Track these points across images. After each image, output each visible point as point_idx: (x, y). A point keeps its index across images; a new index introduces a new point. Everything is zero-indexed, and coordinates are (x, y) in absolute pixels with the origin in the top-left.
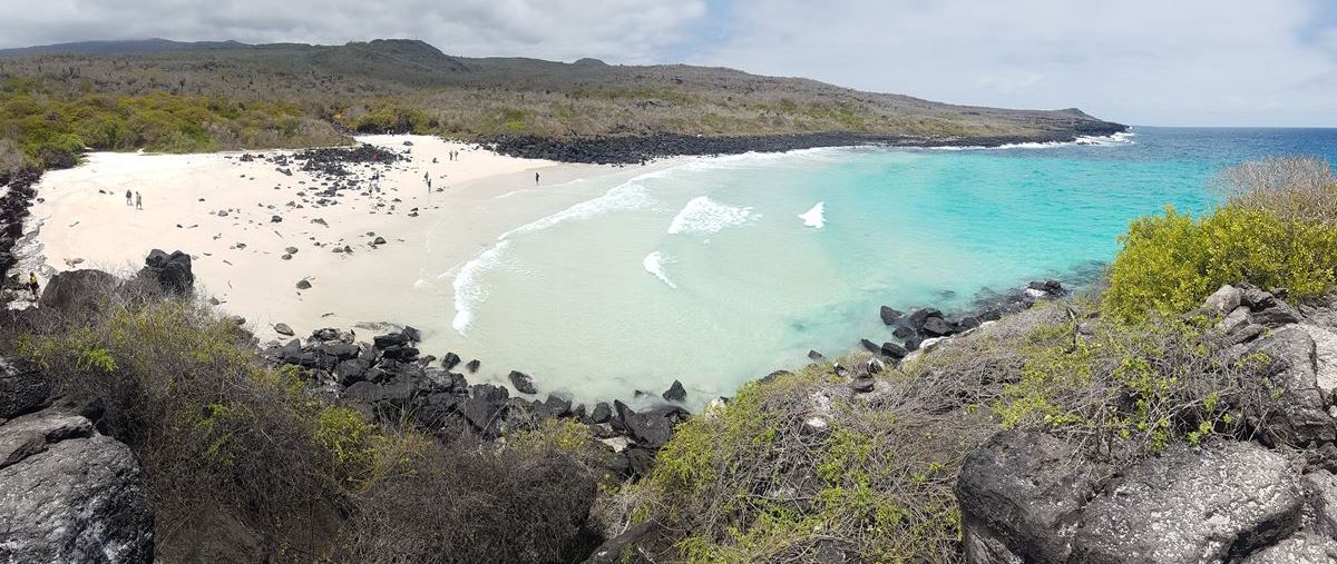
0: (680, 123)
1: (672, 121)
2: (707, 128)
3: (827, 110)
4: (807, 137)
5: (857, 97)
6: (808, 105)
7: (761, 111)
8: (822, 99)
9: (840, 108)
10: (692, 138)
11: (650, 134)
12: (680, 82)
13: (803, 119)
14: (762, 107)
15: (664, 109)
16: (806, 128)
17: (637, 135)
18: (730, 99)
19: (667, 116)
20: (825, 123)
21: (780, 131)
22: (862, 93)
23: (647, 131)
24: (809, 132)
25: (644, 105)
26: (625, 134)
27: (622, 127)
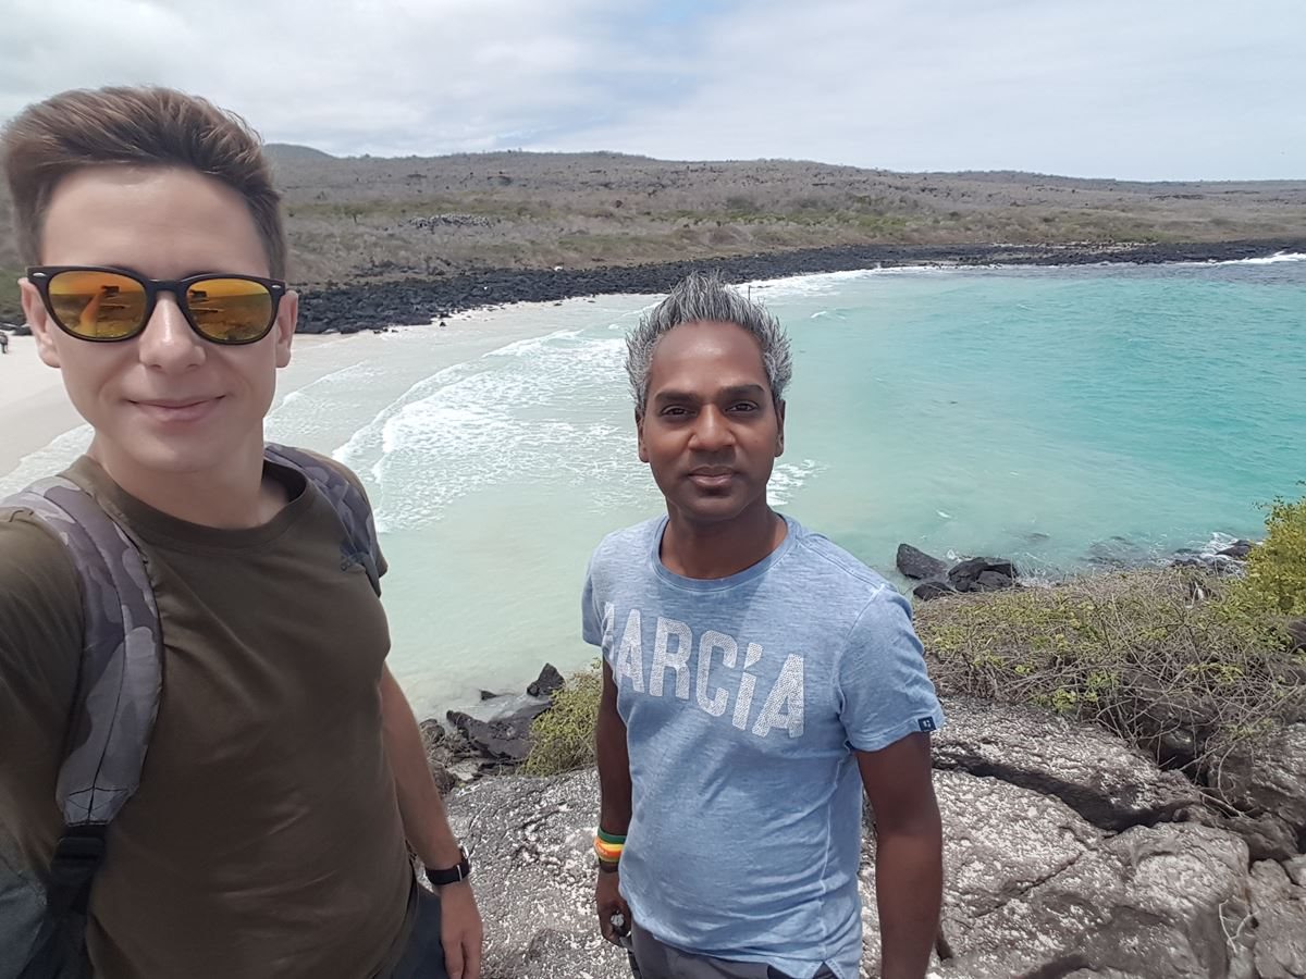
0: (514, 250)
1: (496, 249)
2: (572, 254)
3: (832, 210)
4: (786, 257)
5: (899, 183)
6: (788, 204)
7: (685, 221)
8: (819, 192)
9: (858, 205)
10: (544, 274)
11: (451, 272)
12: (507, 181)
13: (777, 228)
14: (684, 214)
15: (479, 228)
16: (785, 243)
17: (423, 277)
18: (619, 204)
19: (485, 239)
20: (825, 232)
21: (726, 251)
22: (908, 176)
23: (445, 268)
24: (790, 249)
25: (433, 226)
26: (397, 276)
27: (387, 265)
